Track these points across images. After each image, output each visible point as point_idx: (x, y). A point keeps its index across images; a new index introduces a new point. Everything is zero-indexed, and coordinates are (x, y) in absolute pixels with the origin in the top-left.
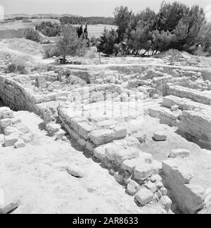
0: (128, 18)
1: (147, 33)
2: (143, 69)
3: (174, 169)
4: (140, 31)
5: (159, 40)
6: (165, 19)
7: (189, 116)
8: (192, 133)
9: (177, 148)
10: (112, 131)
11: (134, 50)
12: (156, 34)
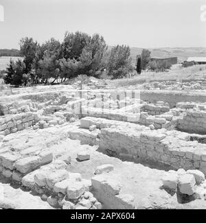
0: (34, 49)
1: (54, 61)
2: (56, 95)
3: (104, 183)
4: (47, 60)
5: (67, 68)
6: (70, 48)
7: (107, 133)
8: (112, 148)
9: (101, 164)
10: (38, 157)
11: (44, 79)
12: (63, 62)
